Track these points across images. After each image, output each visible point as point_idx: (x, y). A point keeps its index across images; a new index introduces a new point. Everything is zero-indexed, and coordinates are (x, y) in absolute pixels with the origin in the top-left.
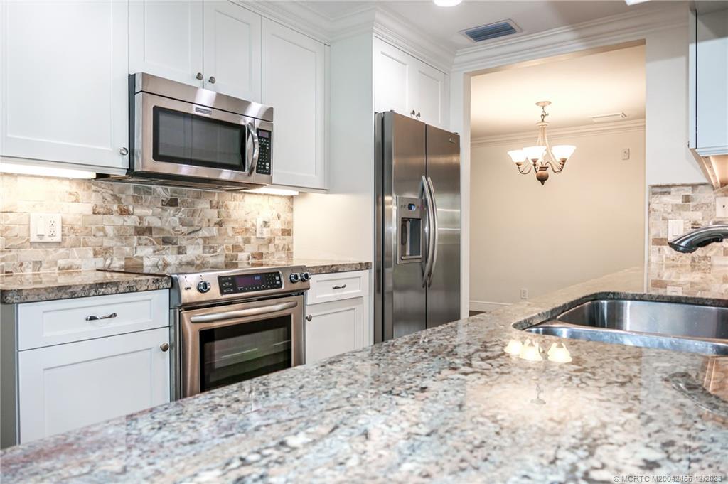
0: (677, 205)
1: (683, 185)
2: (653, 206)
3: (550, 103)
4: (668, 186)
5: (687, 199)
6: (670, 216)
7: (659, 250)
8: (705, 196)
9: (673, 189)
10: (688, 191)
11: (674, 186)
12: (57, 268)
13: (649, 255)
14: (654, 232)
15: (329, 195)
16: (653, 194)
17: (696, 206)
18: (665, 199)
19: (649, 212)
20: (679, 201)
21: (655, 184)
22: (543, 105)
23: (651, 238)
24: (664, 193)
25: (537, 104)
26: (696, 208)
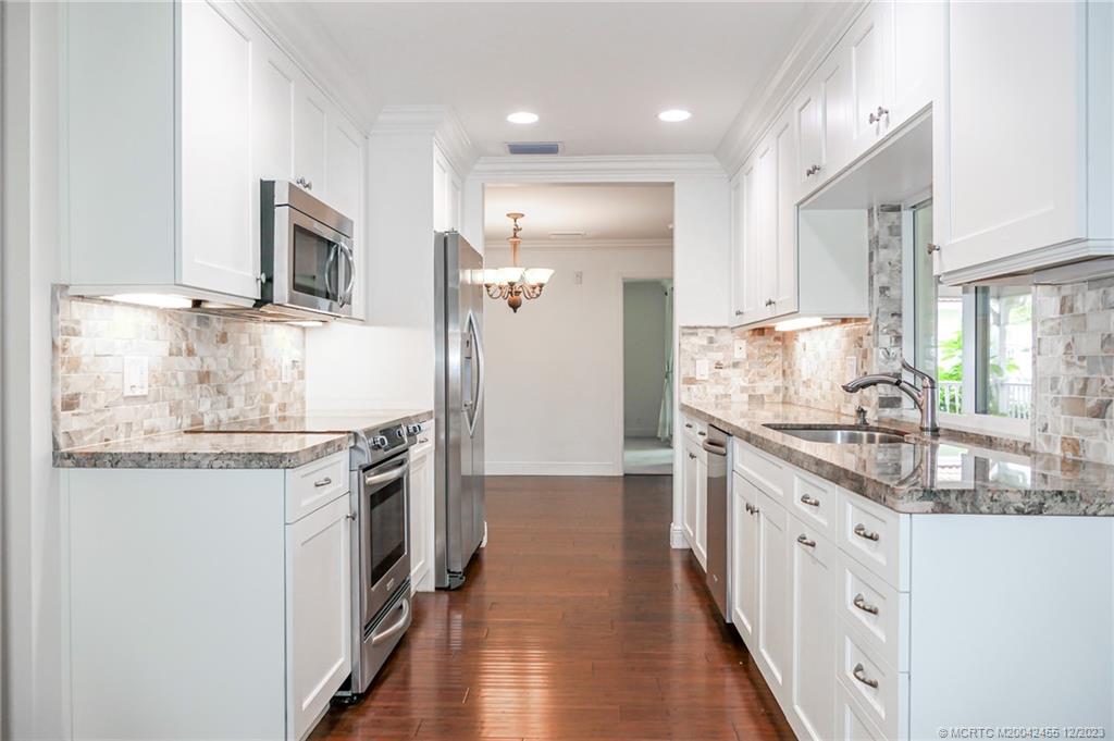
0: (702, 346)
1: (709, 327)
2: (683, 346)
3: (523, 215)
4: (696, 328)
5: (711, 341)
6: (697, 357)
7: (689, 389)
8: (725, 338)
9: (699, 331)
10: (712, 333)
11: (701, 327)
12: (143, 432)
13: (679, 393)
14: (684, 371)
15: (366, 328)
16: (683, 334)
17: (719, 347)
18: (693, 339)
19: (680, 352)
20: (705, 342)
21: (685, 325)
22: (515, 216)
23: (682, 377)
24: (692, 334)
25: (508, 215)
26: (719, 349)
